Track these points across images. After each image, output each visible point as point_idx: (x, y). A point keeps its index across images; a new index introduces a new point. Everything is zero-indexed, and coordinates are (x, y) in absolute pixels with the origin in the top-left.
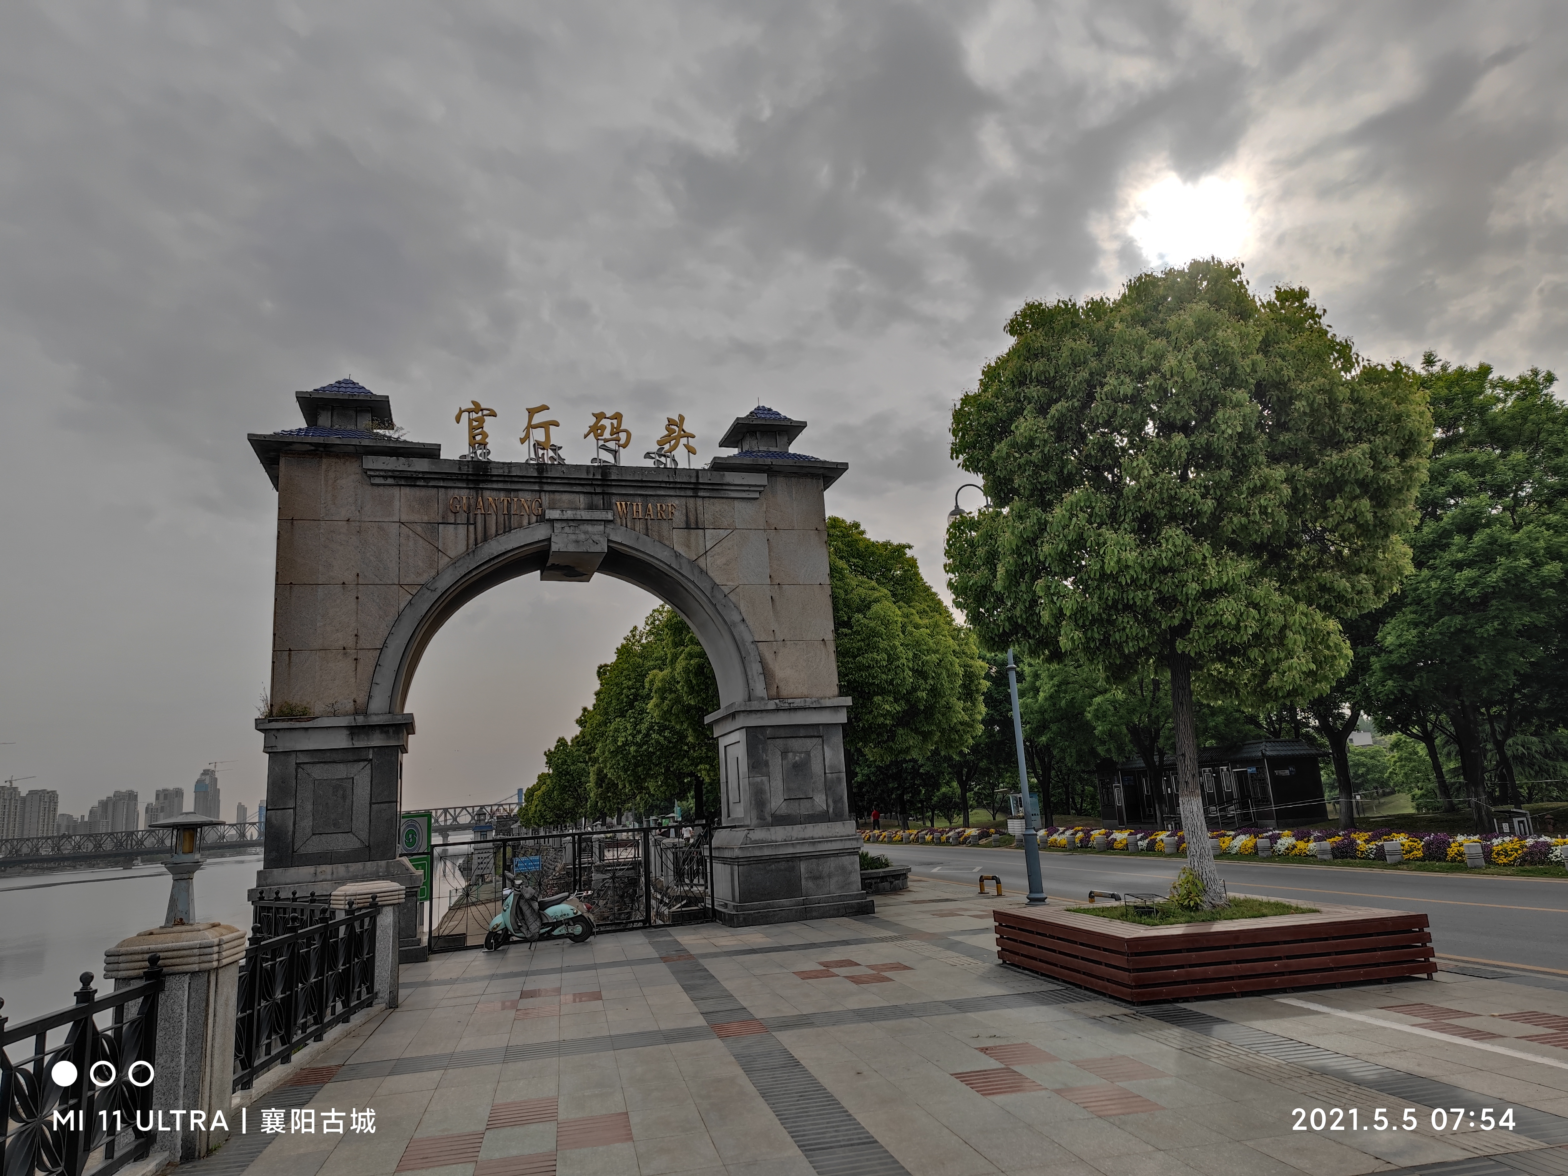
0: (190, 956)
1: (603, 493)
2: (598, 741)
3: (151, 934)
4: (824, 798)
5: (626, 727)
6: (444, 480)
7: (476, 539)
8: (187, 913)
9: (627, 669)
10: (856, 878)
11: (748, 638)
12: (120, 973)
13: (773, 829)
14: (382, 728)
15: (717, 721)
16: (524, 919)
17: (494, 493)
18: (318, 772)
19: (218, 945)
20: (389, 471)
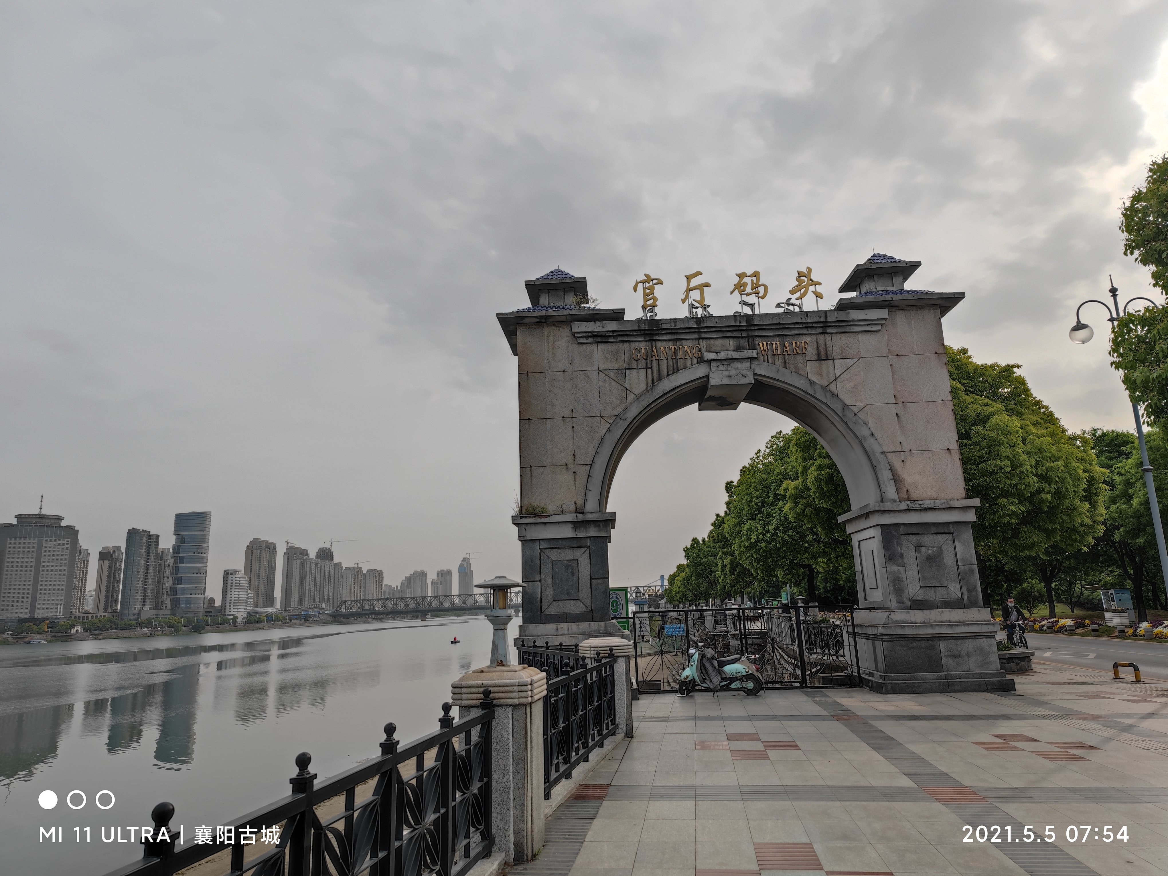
0: (512, 692)
1: (748, 337)
2: (735, 538)
3: (482, 672)
4: (959, 587)
5: (756, 528)
6: (627, 335)
7: (653, 380)
8: (505, 656)
9: (755, 482)
10: (994, 658)
11: (878, 450)
12: (463, 702)
13: (912, 612)
14: (596, 523)
15: (849, 521)
16: (707, 673)
17: (664, 343)
18: (555, 555)
19: (531, 684)
20: (590, 332)
